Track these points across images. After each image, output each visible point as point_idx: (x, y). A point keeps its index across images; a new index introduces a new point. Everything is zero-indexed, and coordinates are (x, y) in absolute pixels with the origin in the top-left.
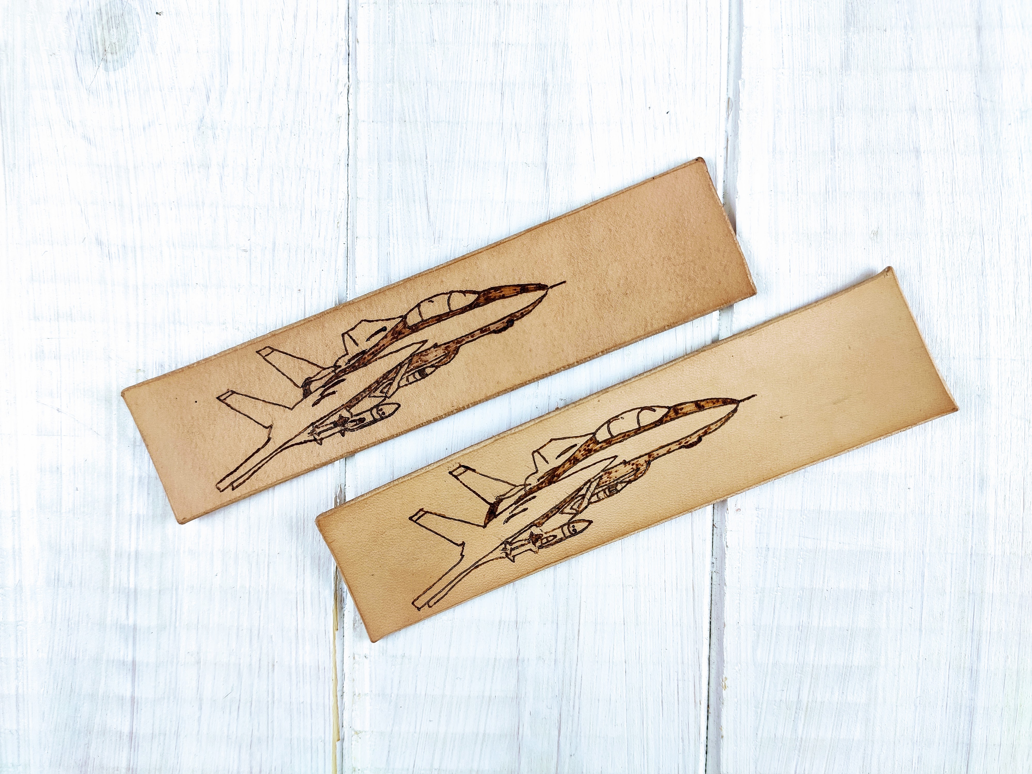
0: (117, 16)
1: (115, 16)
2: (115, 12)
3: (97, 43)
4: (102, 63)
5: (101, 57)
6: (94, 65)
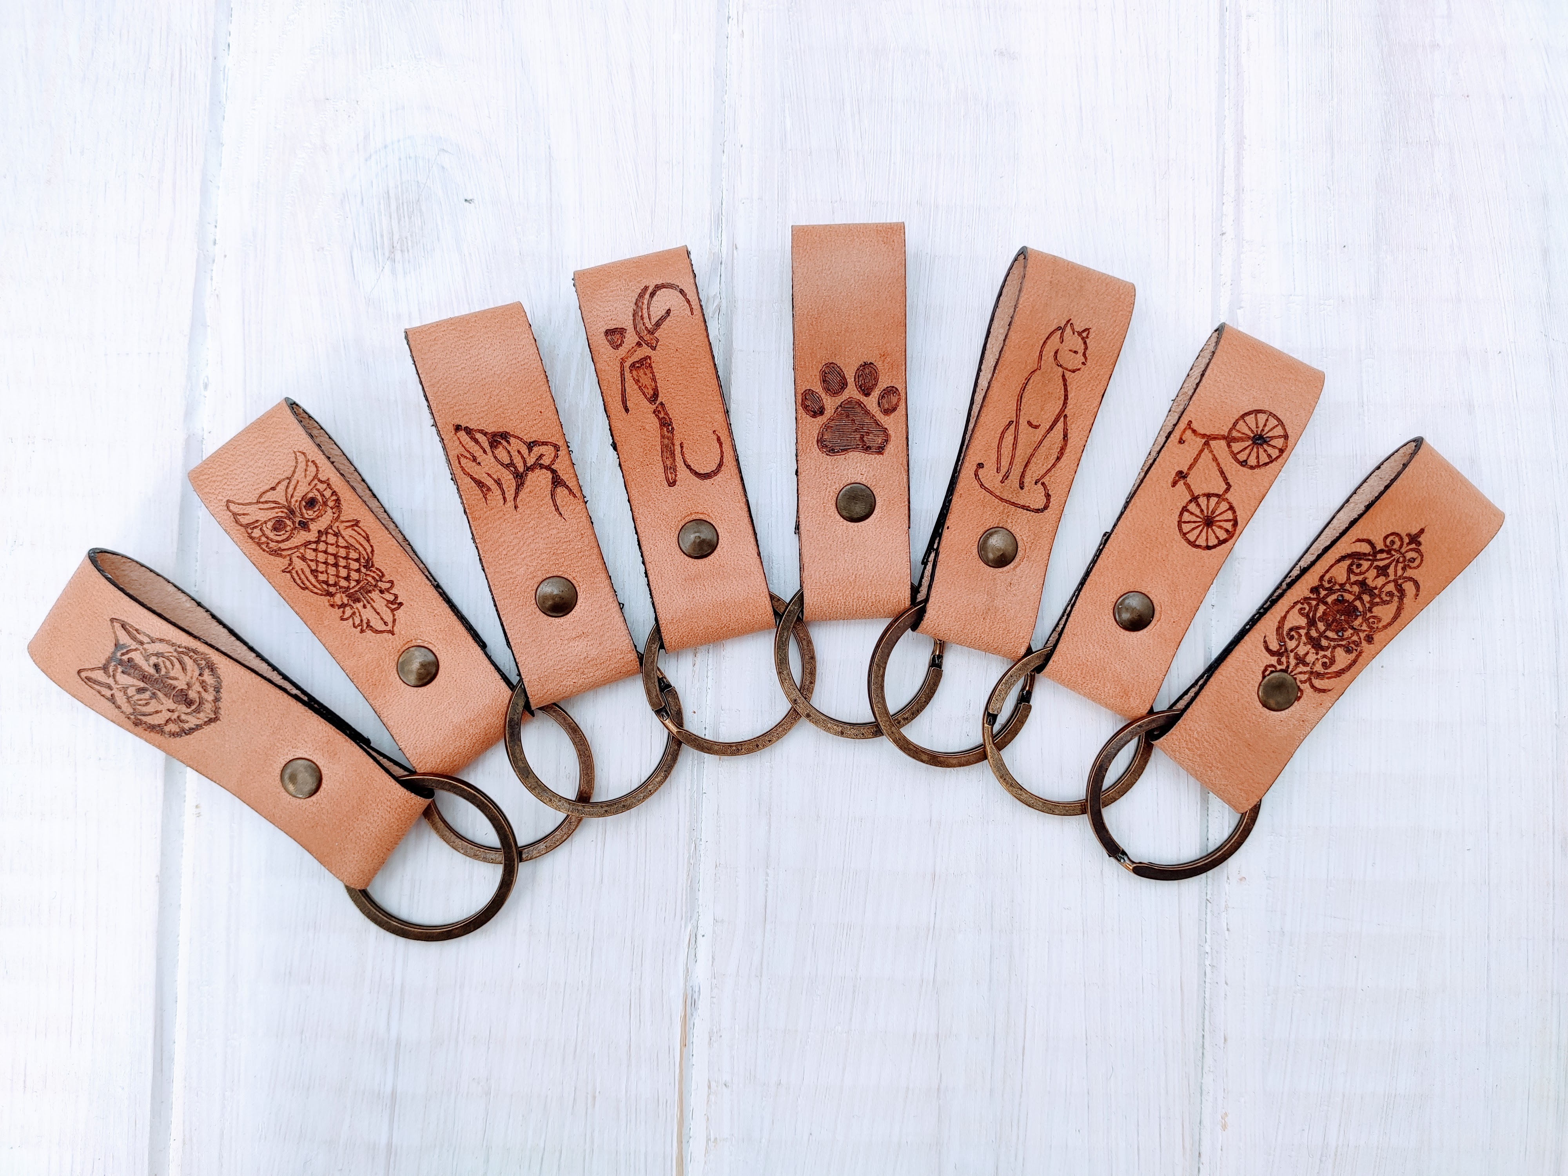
0: (411, 201)
1: (408, 202)
2: (408, 197)
3: (382, 236)
4: (388, 263)
5: (387, 255)
6: (377, 265)
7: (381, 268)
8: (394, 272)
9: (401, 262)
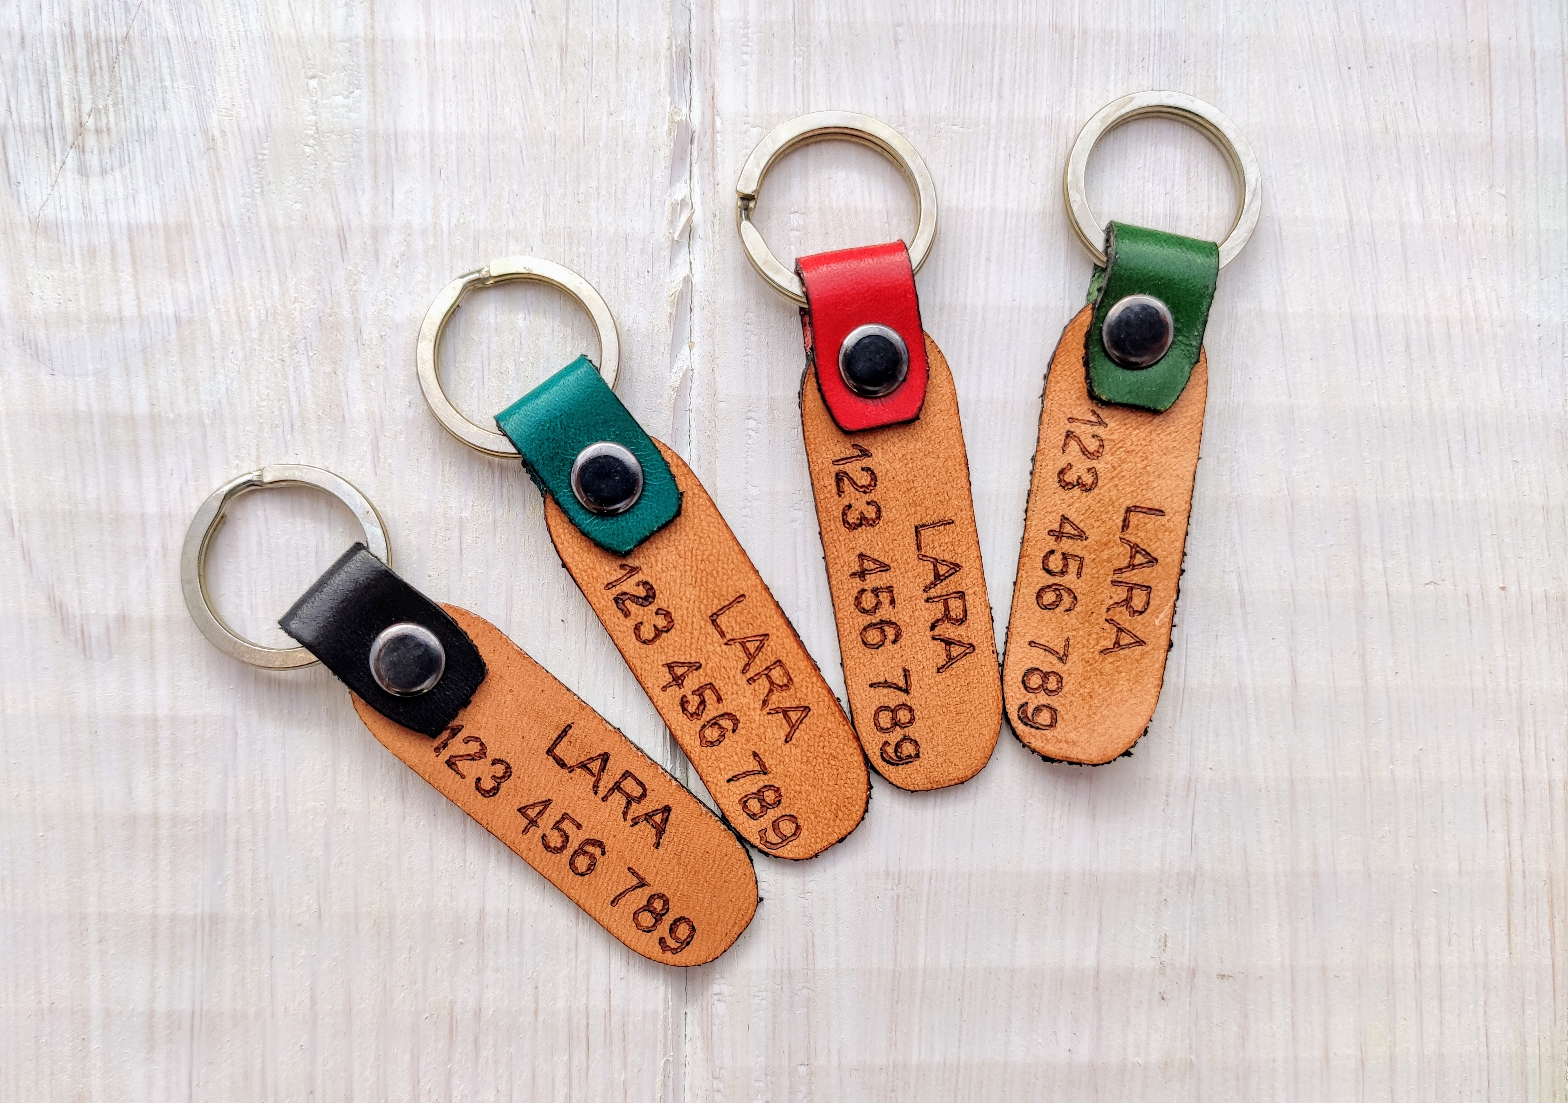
0: (114, 39)
1: (108, 40)
2: (108, 32)
3: (60, 105)
4: (72, 153)
5: (70, 138)
6: (52, 159)
7: (59, 164)
8: (83, 171)
9: (96, 152)
